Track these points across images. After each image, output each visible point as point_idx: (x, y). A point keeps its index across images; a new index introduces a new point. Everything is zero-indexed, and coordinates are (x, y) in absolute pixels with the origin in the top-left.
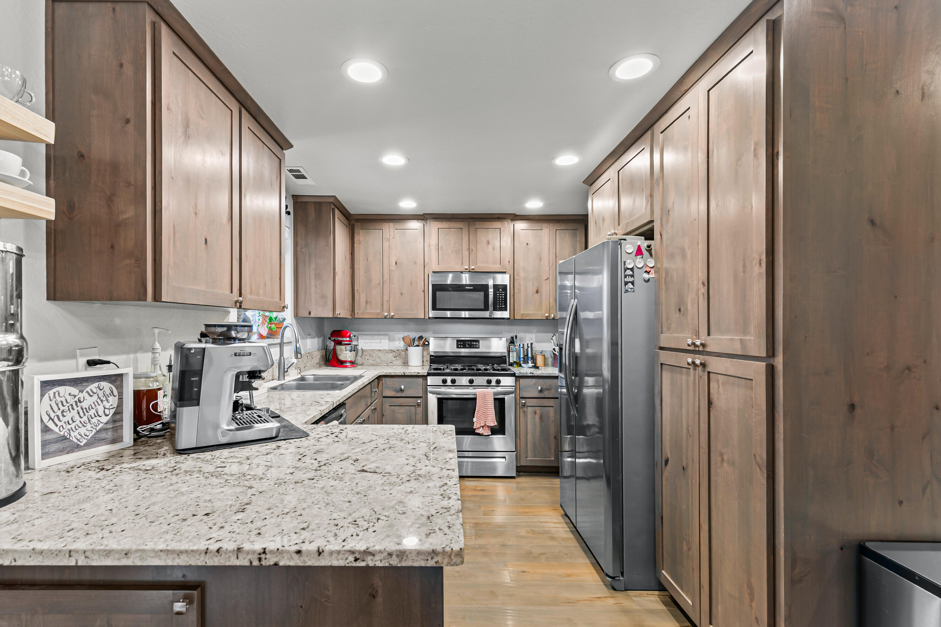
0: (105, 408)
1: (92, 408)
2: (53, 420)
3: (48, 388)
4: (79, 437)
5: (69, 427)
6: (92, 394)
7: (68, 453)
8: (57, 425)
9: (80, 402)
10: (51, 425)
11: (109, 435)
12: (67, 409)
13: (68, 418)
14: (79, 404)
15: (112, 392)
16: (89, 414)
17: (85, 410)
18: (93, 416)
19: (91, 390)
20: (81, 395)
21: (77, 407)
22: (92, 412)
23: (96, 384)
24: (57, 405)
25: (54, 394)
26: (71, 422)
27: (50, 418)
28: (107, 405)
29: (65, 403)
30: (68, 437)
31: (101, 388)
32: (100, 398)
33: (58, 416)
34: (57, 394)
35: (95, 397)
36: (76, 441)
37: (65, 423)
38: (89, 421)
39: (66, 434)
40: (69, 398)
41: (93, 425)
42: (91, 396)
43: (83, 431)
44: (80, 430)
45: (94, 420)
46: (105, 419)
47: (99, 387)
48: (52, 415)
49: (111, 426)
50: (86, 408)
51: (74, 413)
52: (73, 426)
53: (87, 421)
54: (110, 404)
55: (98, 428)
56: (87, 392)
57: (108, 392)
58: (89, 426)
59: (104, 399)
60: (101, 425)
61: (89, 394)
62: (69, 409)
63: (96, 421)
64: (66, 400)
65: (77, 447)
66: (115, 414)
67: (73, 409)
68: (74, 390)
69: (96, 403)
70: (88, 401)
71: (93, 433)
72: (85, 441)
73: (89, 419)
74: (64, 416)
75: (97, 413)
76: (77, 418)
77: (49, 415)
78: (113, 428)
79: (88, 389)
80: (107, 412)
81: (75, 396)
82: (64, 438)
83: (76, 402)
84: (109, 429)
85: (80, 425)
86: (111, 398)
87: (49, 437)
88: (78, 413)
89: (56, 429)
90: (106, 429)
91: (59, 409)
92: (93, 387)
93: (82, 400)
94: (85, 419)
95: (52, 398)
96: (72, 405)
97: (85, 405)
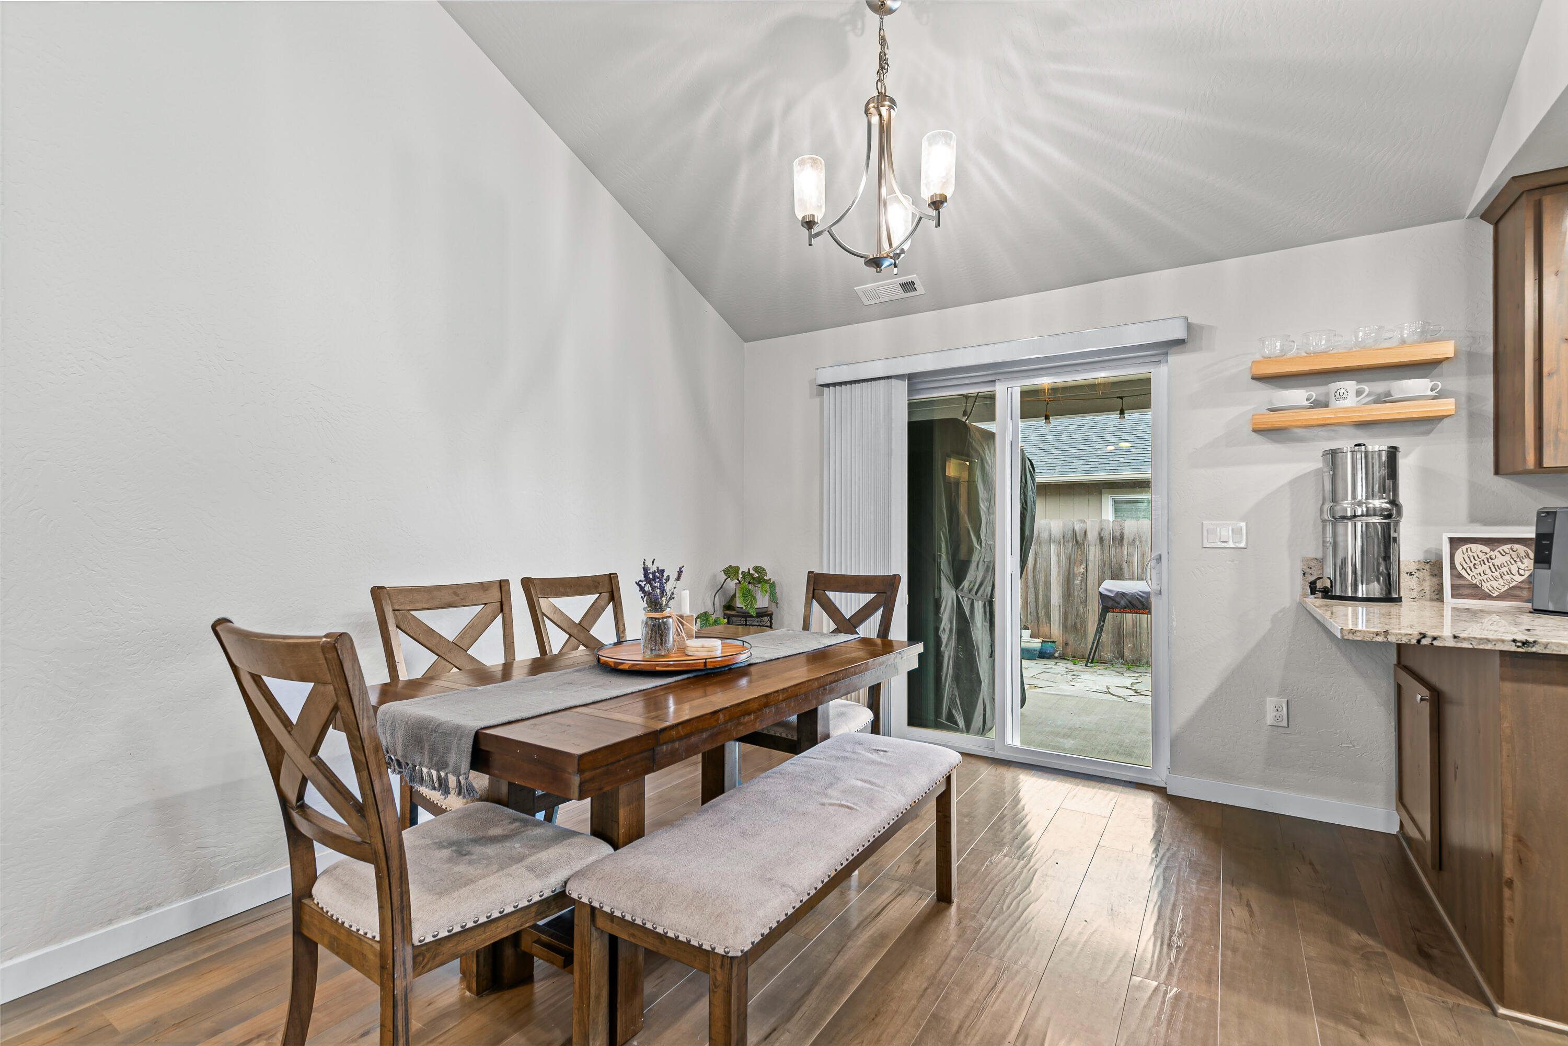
0: (1519, 568)
1: (1504, 566)
2: (1465, 570)
3: (1462, 544)
4: (1491, 589)
5: (1481, 578)
6: (1504, 554)
7: (1480, 599)
8: (1469, 575)
9: (1491, 559)
10: (1463, 573)
11: (1525, 594)
12: (1479, 563)
13: (1480, 569)
14: (1490, 560)
15: (1528, 555)
16: (1502, 571)
17: (1496, 567)
18: (1506, 573)
19: (1503, 550)
20: (1493, 554)
21: (1489, 563)
22: (1504, 570)
23: (1509, 546)
24: (1470, 558)
25: (1467, 549)
26: (1482, 574)
27: (1463, 568)
28: (1522, 566)
29: (1476, 558)
30: (1480, 586)
31: (1515, 550)
32: (1513, 559)
33: (1470, 568)
34: (1469, 550)
35: (1507, 558)
36: (1488, 591)
37: (1477, 574)
38: (1502, 577)
39: (1478, 584)
40: (1480, 555)
41: (1505, 581)
42: (1503, 556)
43: (1495, 584)
44: (1491, 583)
45: (1508, 577)
46: (1521, 579)
47: (1512, 549)
48: (1465, 566)
49: (1527, 586)
50: (1498, 566)
51: (1485, 567)
52: (1485, 578)
53: (1500, 577)
54: (1525, 565)
55: (1511, 585)
56: (1499, 551)
57: (1523, 554)
58: (1501, 581)
59: (1518, 560)
60: (1514, 583)
61: (1501, 553)
62: (1481, 564)
63: (1510, 579)
64: (1478, 556)
65: (1487, 596)
66: (1530, 575)
67: (1485, 564)
68: (1486, 549)
69: (1508, 562)
70: (1499, 560)
71: (1506, 588)
72: (1496, 594)
73: (1501, 575)
74: (1475, 568)
75: (1510, 571)
76: (1488, 571)
77: (1462, 565)
78: (1528, 588)
79: (1500, 549)
80: (1522, 572)
81: (1486, 554)
82: (1475, 586)
83: (1487, 559)
84: (1525, 588)
85: (1492, 579)
86: (1526, 561)
87: (1461, 582)
88: (1490, 568)
89: (1469, 578)
90: (1521, 588)
91: (1471, 562)
92: (1506, 548)
93: (1494, 558)
94: (1497, 574)
95: (1465, 552)
96: (1483, 560)
97: (1497, 562)
